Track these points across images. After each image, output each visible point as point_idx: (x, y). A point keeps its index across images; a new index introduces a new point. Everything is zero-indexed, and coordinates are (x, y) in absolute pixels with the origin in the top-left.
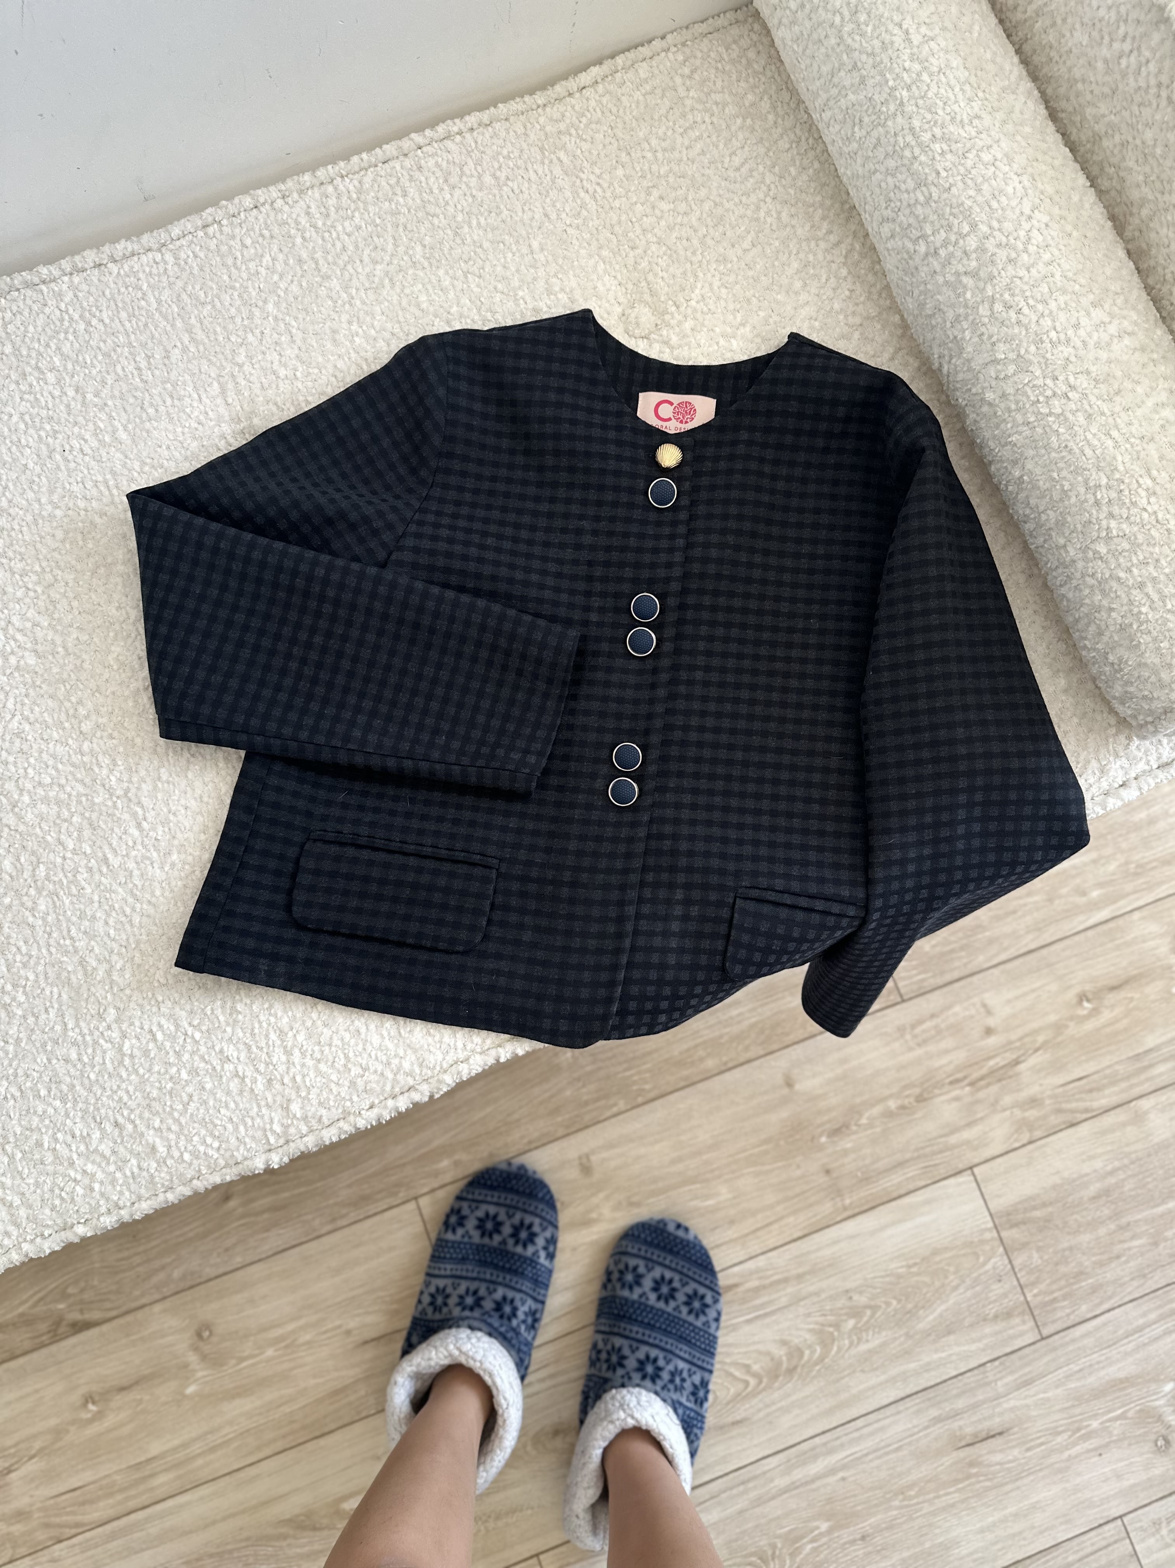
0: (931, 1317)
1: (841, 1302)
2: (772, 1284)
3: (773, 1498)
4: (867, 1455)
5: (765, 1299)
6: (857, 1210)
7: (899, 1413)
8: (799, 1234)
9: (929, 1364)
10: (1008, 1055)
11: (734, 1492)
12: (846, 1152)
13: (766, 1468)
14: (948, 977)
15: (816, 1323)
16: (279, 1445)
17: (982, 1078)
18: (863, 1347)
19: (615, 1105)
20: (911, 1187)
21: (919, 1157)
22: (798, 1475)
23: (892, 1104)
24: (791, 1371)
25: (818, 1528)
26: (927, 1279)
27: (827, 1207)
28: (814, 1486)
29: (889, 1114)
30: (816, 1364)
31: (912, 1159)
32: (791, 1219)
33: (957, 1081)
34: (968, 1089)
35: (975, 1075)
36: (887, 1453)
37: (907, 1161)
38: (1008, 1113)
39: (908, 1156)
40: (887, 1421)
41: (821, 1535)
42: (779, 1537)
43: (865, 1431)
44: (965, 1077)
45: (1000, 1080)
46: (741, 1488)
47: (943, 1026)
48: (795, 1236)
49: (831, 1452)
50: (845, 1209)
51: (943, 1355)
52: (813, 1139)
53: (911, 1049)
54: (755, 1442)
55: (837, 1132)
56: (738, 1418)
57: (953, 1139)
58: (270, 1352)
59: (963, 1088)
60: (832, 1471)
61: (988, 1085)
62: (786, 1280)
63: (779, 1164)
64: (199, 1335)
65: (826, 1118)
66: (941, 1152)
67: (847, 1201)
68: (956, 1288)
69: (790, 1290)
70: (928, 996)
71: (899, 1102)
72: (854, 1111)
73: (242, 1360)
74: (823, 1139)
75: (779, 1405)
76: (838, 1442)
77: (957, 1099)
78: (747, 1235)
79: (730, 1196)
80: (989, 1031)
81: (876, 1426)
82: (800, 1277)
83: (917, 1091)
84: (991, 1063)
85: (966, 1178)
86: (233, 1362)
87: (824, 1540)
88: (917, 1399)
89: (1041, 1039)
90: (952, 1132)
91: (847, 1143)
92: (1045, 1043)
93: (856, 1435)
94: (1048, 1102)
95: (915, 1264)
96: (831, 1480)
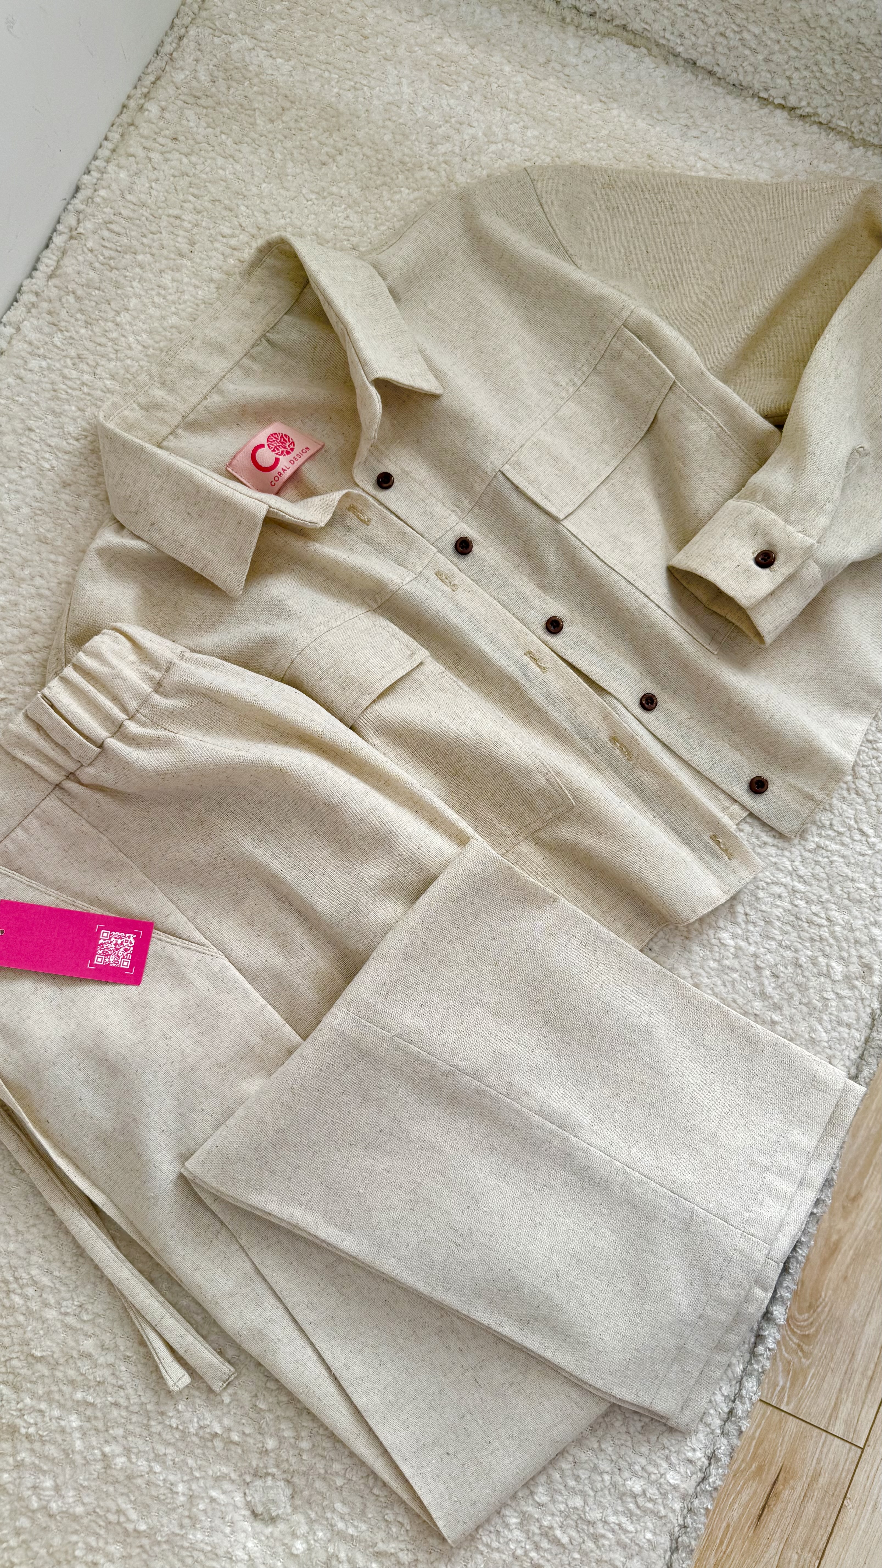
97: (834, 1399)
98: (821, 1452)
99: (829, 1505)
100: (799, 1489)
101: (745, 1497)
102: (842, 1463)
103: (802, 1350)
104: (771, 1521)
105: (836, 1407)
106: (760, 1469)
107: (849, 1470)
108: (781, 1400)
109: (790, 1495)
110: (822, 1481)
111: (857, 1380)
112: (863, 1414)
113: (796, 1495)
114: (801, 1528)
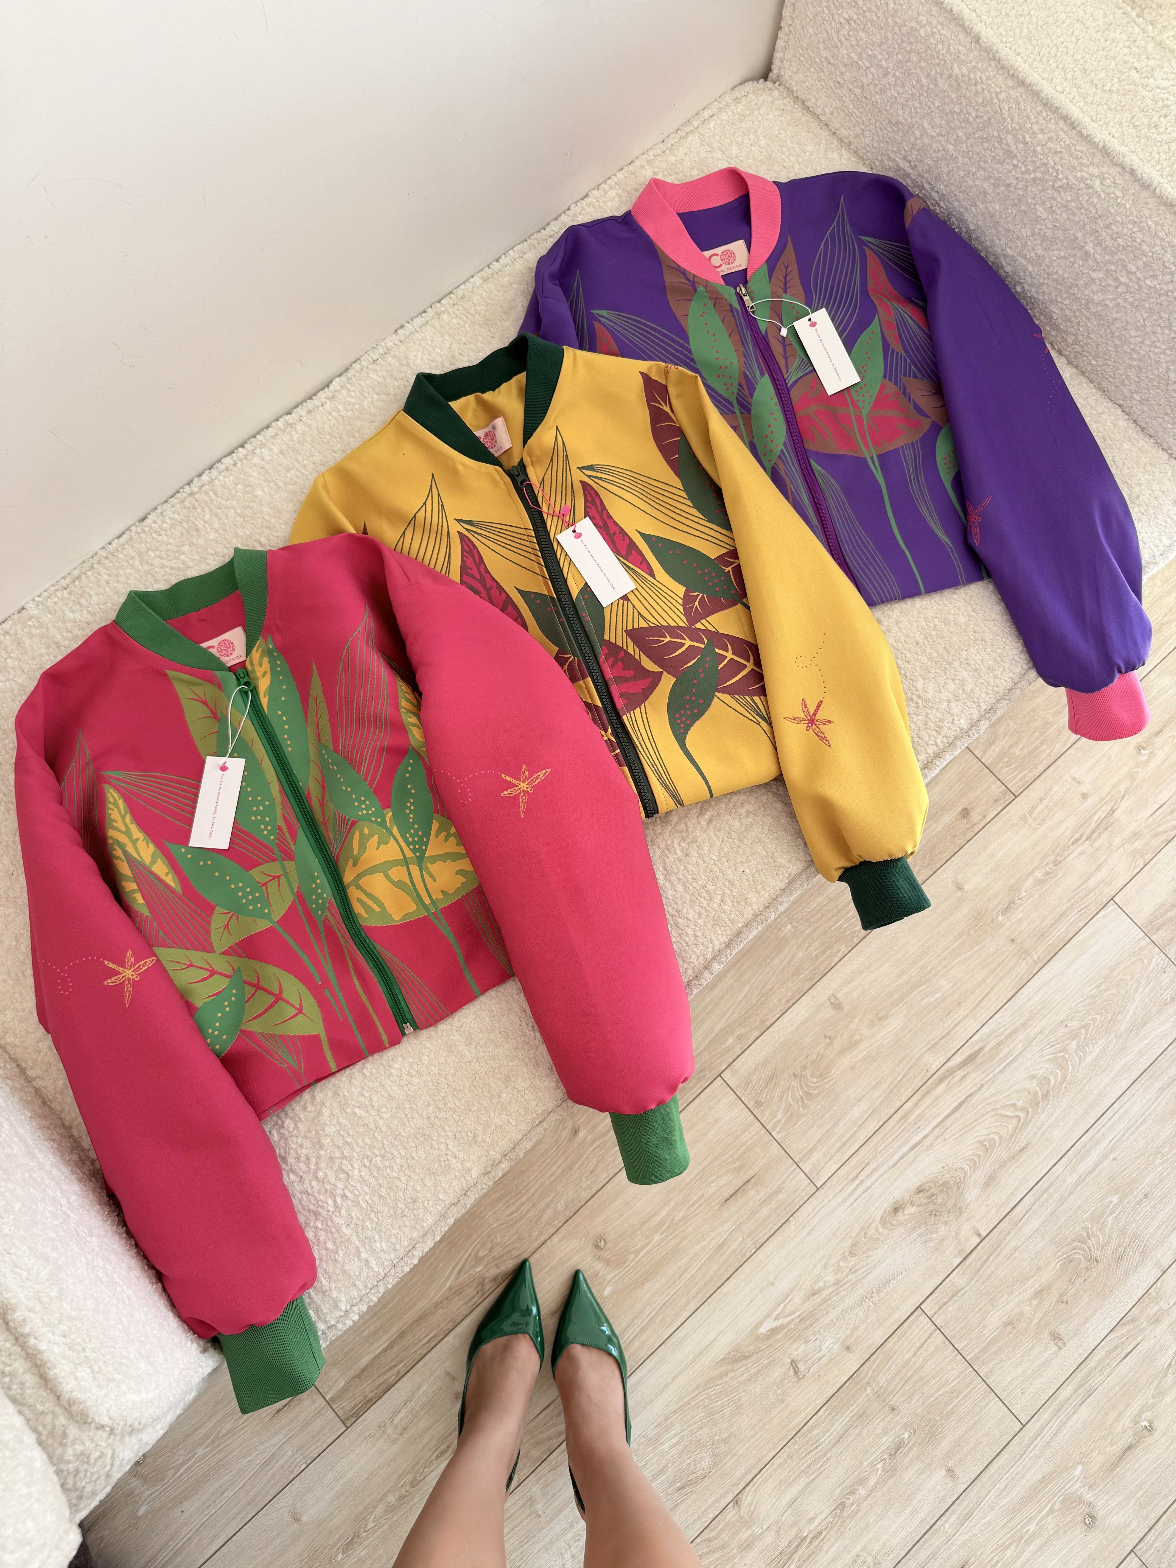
0: (1128, 1017)
1: (1062, 1031)
2: (1006, 1038)
3: (1071, 1193)
4: (1124, 1134)
5: (1007, 1050)
6: (1045, 961)
7: (1133, 1095)
8: (1012, 994)
9: (1140, 1050)
10: (1104, 808)
11: (1042, 1200)
12: (1020, 922)
13: (1057, 1174)
14: (1041, 768)
15: (1050, 1054)
16: (693, 1307)
17: (1093, 832)
18: (1089, 1058)
19: (839, 951)
20: (1076, 929)
21: (1072, 905)
22: (1082, 1169)
23: (1039, 874)
24: (1046, 1096)
25: (1111, 1202)
26: (1114, 991)
27: (1023, 967)
28: (1096, 1173)
29: (1039, 882)
30: (1062, 1084)
31: (1068, 908)
32: (1001, 985)
33: (1077, 840)
34: (1086, 843)
35: (1088, 832)
36: (1138, 1128)
37: (1066, 911)
38: (1121, 849)
39: (1065, 907)
40: (1128, 1104)
41: (1115, 1206)
42: (1087, 1220)
43: (1116, 1117)
44: (1082, 836)
45: (1107, 828)
46: (1045, 1195)
47: (1051, 804)
48: (1009, 997)
49: (1097, 1143)
50: (1036, 963)
51: (1147, 1041)
52: (993, 920)
53: (1036, 829)
54: (1042, 1158)
55: (1007, 910)
56: (1023, 1145)
57: (1091, 883)
58: (657, 1237)
59: (1083, 843)
60: (1105, 1156)
61: (1100, 834)
62: (1015, 1031)
63: (976, 948)
64: (597, 1247)
65: (996, 902)
66: (1086, 895)
67: (1036, 957)
68: (1137, 988)
69: (1021, 1037)
70: (1032, 786)
71: (1043, 871)
72: (1014, 889)
73: (638, 1252)
74: (1000, 918)
75: (1047, 1124)
76: (1100, 1134)
77: (1082, 853)
78: (974, 1008)
79: (951, 985)
80: (1084, 796)
81: (1121, 1111)
82: (1024, 1025)
83: (1052, 858)
84: (1096, 818)
85: (1112, 907)
86: (632, 1256)
87: (1119, 1209)
88: (1142, 1080)
89: (1122, 788)
90: (1088, 878)
91: (1018, 915)
92: (1127, 790)
93: (1110, 1123)
94: (1146, 832)
95: (1102, 983)
96: (1106, 1163)
97: (811, 1146)
98: (788, 1177)
99: (779, 1215)
100: (762, 1194)
101: (722, 1181)
102: (800, 1191)
103: (803, 1101)
104: (734, 1206)
105: (811, 1152)
106: (741, 1167)
107: (802, 1198)
108: (774, 1129)
109: (754, 1195)
110: (781, 1196)
111: (833, 1140)
112: (828, 1165)
113: (759, 1197)
114: (752, 1221)
